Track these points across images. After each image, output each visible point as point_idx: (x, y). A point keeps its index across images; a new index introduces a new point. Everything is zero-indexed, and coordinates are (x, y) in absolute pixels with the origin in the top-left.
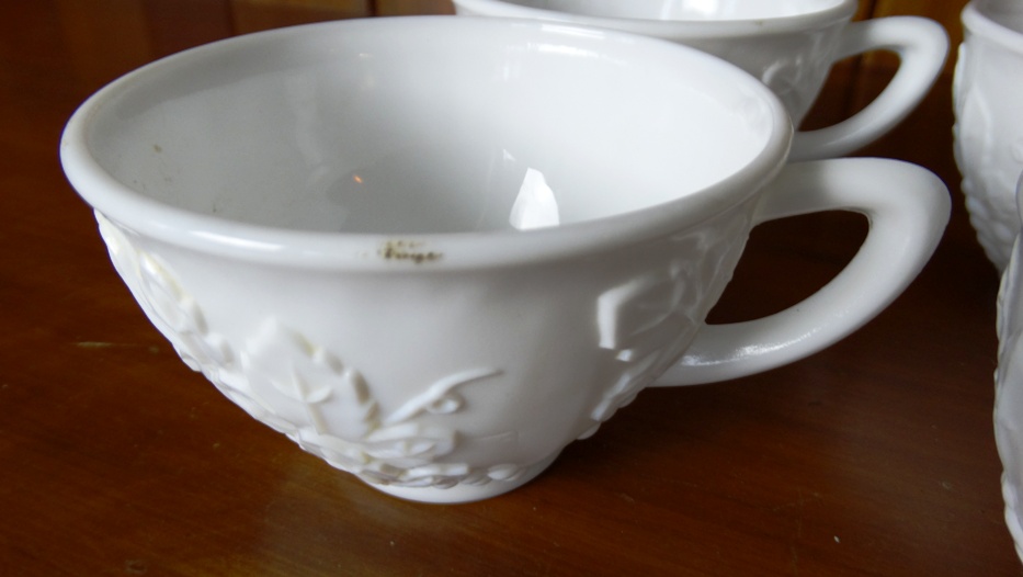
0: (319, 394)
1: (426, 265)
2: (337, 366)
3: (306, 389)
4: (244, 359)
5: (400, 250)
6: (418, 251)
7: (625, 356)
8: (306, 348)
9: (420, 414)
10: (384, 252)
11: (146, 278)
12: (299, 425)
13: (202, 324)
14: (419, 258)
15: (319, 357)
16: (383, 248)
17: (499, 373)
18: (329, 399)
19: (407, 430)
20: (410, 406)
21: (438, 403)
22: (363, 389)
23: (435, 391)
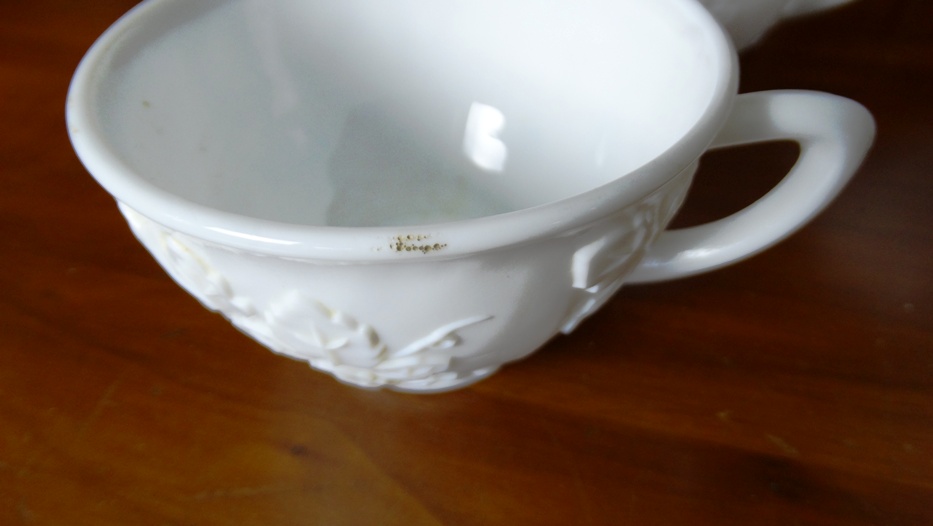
0: (337, 343)
1: (432, 253)
2: (352, 324)
3: (325, 340)
4: (268, 315)
5: (409, 244)
6: (424, 243)
7: (594, 290)
8: (326, 313)
9: (424, 351)
10: (395, 247)
11: (174, 256)
12: (316, 357)
13: (228, 291)
14: (427, 248)
15: (337, 318)
16: (395, 242)
17: (491, 318)
18: (347, 346)
19: (412, 362)
20: (416, 346)
21: (437, 344)
22: (374, 338)
23: (436, 335)
